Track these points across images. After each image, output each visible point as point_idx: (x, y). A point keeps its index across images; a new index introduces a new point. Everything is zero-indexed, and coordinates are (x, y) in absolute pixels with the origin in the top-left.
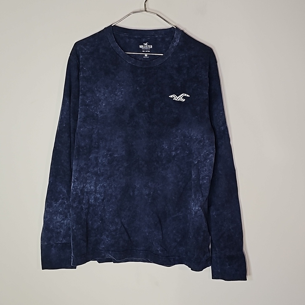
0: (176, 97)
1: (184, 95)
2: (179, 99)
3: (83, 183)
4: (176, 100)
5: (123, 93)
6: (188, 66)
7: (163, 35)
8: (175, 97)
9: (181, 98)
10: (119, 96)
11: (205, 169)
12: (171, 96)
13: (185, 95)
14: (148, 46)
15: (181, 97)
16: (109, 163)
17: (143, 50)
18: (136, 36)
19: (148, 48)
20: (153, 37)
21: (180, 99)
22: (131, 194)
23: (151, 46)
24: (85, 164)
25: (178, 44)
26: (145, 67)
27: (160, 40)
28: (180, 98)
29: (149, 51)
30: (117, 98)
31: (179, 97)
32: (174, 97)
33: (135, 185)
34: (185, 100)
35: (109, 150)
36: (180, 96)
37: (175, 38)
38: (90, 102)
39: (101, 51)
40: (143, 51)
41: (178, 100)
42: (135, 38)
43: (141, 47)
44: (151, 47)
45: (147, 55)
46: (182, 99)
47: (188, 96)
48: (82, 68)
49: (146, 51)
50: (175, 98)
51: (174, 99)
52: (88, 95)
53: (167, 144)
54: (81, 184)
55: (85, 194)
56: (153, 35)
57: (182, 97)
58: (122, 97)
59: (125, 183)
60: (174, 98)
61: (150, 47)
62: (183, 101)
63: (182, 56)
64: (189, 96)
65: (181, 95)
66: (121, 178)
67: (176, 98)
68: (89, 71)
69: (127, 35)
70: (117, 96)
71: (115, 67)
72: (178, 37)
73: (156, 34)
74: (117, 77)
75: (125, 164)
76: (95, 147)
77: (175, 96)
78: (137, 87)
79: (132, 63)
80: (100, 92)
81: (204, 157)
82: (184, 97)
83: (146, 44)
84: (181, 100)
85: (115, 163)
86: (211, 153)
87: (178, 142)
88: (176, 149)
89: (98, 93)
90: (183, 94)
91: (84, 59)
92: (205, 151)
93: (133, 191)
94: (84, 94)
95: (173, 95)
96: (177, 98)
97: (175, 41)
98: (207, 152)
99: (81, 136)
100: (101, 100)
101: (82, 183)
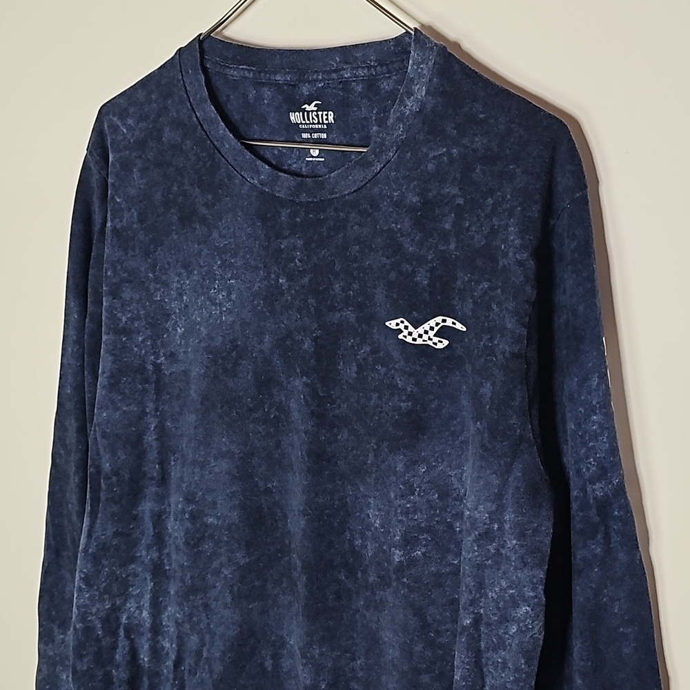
0: (411, 329)
1: (444, 321)
2: (420, 336)
3: (113, 597)
4: (409, 339)
5: (233, 297)
6: (460, 201)
7: (369, 67)
8: (406, 327)
9: (431, 334)
10: (221, 305)
11: (504, 660)
12: (392, 324)
13: (449, 322)
14: (320, 113)
15: (432, 328)
16: (187, 543)
17: (305, 131)
18: (278, 77)
19: (319, 123)
20: (334, 76)
21: (425, 337)
22: (269, 664)
23: (330, 113)
24: (116, 534)
25: (423, 104)
26: (303, 198)
27: (359, 88)
28: (426, 332)
29: (324, 136)
30: (216, 311)
31: (421, 330)
32: (401, 326)
33: (282, 637)
34: (446, 342)
35: (189, 499)
36: (426, 326)
37: (412, 80)
38: (132, 320)
39: (168, 135)
40: (305, 136)
41: (419, 341)
42: (276, 85)
43: (295, 117)
44: (331, 118)
45: (317, 151)
46: (436, 340)
47: (459, 326)
48: (113, 198)
49: (315, 136)
50: (406, 332)
51: (400, 337)
52: (127, 294)
53: (379, 510)
54: (104, 600)
55: (122, 633)
56: (335, 71)
57: (436, 329)
58: (230, 311)
59: (240, 626)
60: (400, 331)
61: (325, 117)
62: (440, 346)
63: (435, 157)
64: (465, 329)
65: (432, 323)
66: (226, 606)
67: (410, 334)
68: (130, 210)
69: (249, 71)
70: (215, 304)
71: (210, 197)
72: (420, 76)
73: (346, 63)
74: (215, 234)
75: (241, 558)
76: (152, 478)
77: (406, 323)
78: (278, 277)
79: (259, 181)
80: (166, 285)
81: (499, 608)
82: (443, 332)
83: (312, 107)
84: (430, 343)
85: (207, 546)
86: (526, 601)
87: (415, 512)
88: (408, 542)
89: (159, 289)
90: (439, 319)
91: (118, 166)
92: (504, 584)
93: (276, 657)
94: (115, 294)
95: (398, 321)
96: (415, 335)
97: (410, 94)
98: (510, 587)
99: (104, 435)
100: (169, 315)
101: (106, 596)
